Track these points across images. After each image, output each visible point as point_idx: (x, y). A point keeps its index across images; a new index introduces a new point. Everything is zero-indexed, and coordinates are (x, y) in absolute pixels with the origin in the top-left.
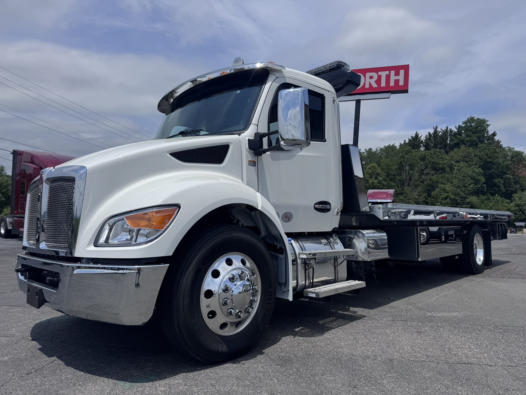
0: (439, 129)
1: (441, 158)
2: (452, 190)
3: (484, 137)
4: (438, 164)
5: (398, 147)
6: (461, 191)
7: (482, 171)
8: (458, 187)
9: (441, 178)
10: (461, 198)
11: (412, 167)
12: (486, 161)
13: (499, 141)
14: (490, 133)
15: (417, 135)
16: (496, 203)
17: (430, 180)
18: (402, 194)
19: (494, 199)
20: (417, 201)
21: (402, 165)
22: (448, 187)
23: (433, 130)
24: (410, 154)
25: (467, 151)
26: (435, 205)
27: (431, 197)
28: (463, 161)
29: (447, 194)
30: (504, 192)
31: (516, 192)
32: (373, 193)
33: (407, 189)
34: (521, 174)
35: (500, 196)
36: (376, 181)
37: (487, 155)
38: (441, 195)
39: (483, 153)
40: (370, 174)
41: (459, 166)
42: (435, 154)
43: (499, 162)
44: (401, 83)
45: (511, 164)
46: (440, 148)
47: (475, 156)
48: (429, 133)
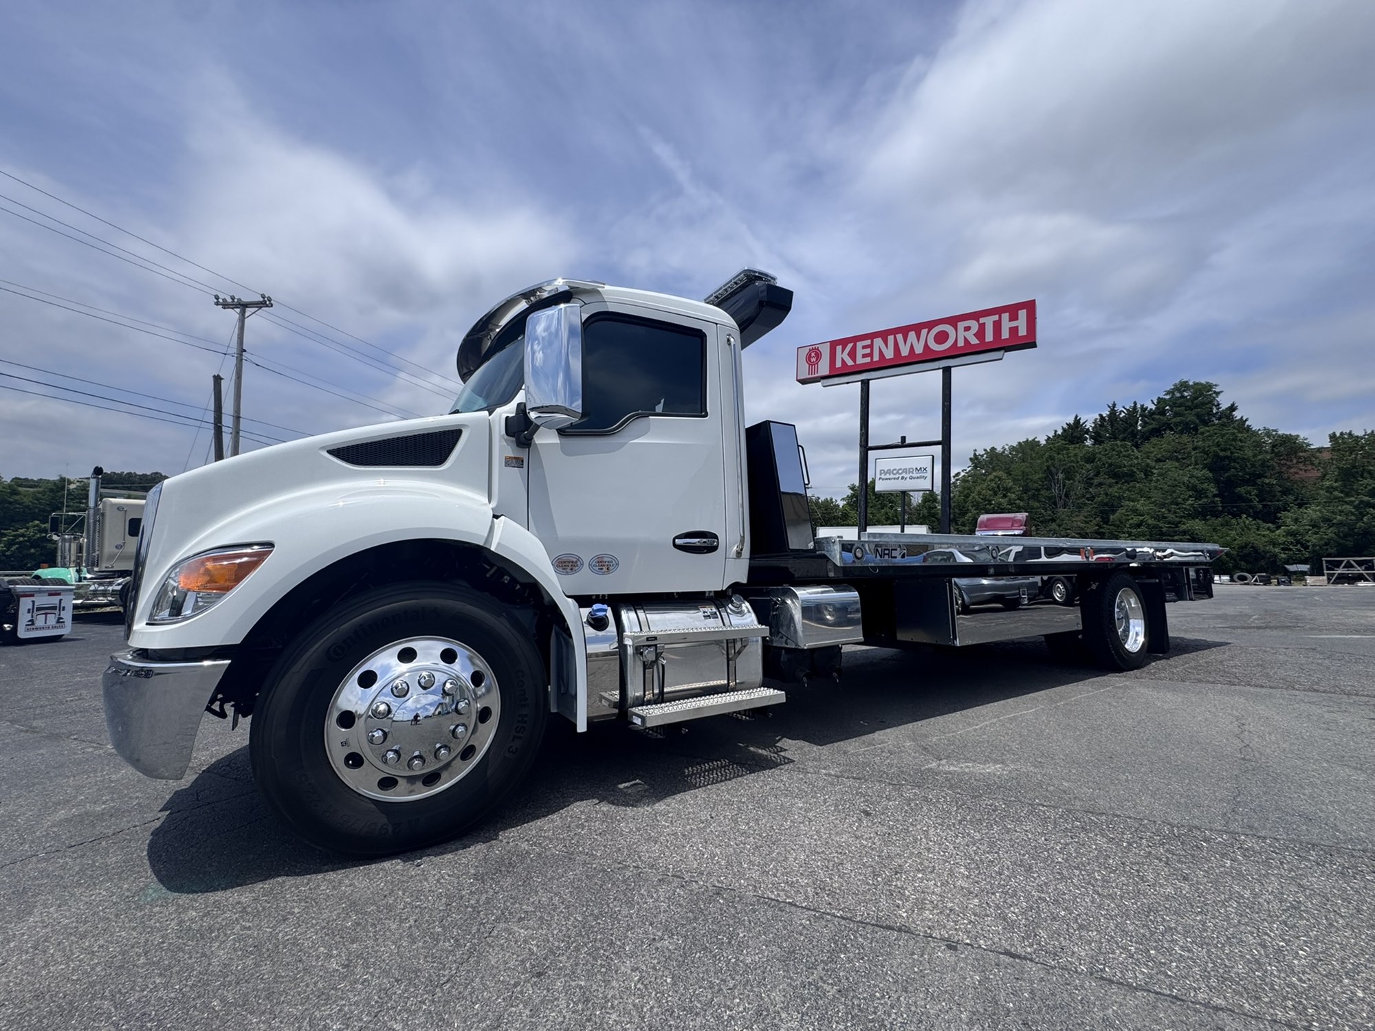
0: (1119, 408)
1: (1125, 456)
2: (1150, 511)
3: (1210, 413)
4: (1120, 467)
5: (1043, 442)
6: (1169, 511)
7: (1211, 475)
8: (1163, 505)
9: (1128, 490)
10: (1169, 523)
11: (1069, 474)
12: (1216, 456)
13: (1244, 419)
14: (1224, 406)
15: (1077, 421)
16: (1243, 530)
17: (1106, 494)
18: (1053, 520)
19: (1238, 524)
20: (1082, 532)
21: (1051, 473)
22: (1141, 505)
23: (1109, 409)
24: (1065, 452)
25: (1177, 441)
26: (1117, 538)
27: (1110, 523)
28: (1171, 458)
29: (1141, 518)
30: (1261, 511)
31: (1285, 510)
32: (988, 520)
33: (1062, 512)
34: (1297, 476)
35: (1251, 517)
36: (1004, 501)
37: (1218, 445)
38: (1128, 520)
39: (1210, 443)
40: (993, 489)
41: (1162, 469)
42: (1114, 450)
43: (1246, 457)
44: (1023, 332)
45: (1272, 459)
46: (1124, 440)
47: (1195, 449)
48: (1101, 415)
